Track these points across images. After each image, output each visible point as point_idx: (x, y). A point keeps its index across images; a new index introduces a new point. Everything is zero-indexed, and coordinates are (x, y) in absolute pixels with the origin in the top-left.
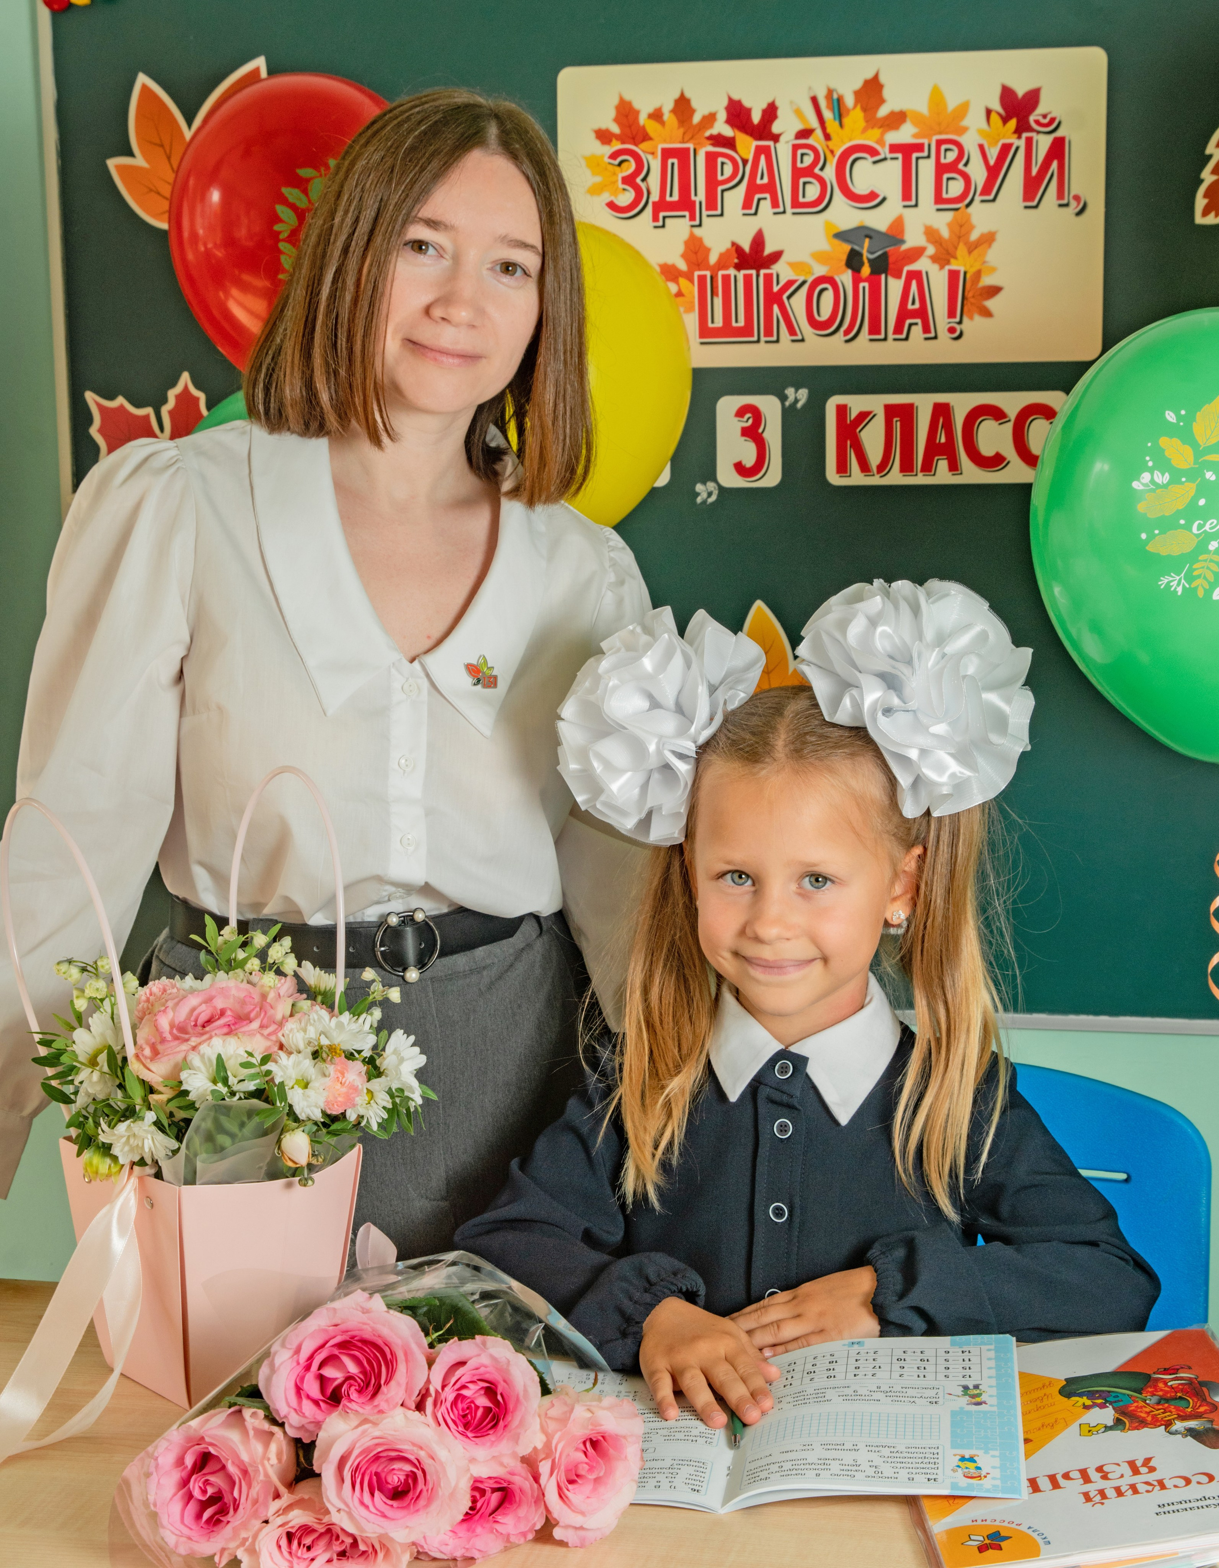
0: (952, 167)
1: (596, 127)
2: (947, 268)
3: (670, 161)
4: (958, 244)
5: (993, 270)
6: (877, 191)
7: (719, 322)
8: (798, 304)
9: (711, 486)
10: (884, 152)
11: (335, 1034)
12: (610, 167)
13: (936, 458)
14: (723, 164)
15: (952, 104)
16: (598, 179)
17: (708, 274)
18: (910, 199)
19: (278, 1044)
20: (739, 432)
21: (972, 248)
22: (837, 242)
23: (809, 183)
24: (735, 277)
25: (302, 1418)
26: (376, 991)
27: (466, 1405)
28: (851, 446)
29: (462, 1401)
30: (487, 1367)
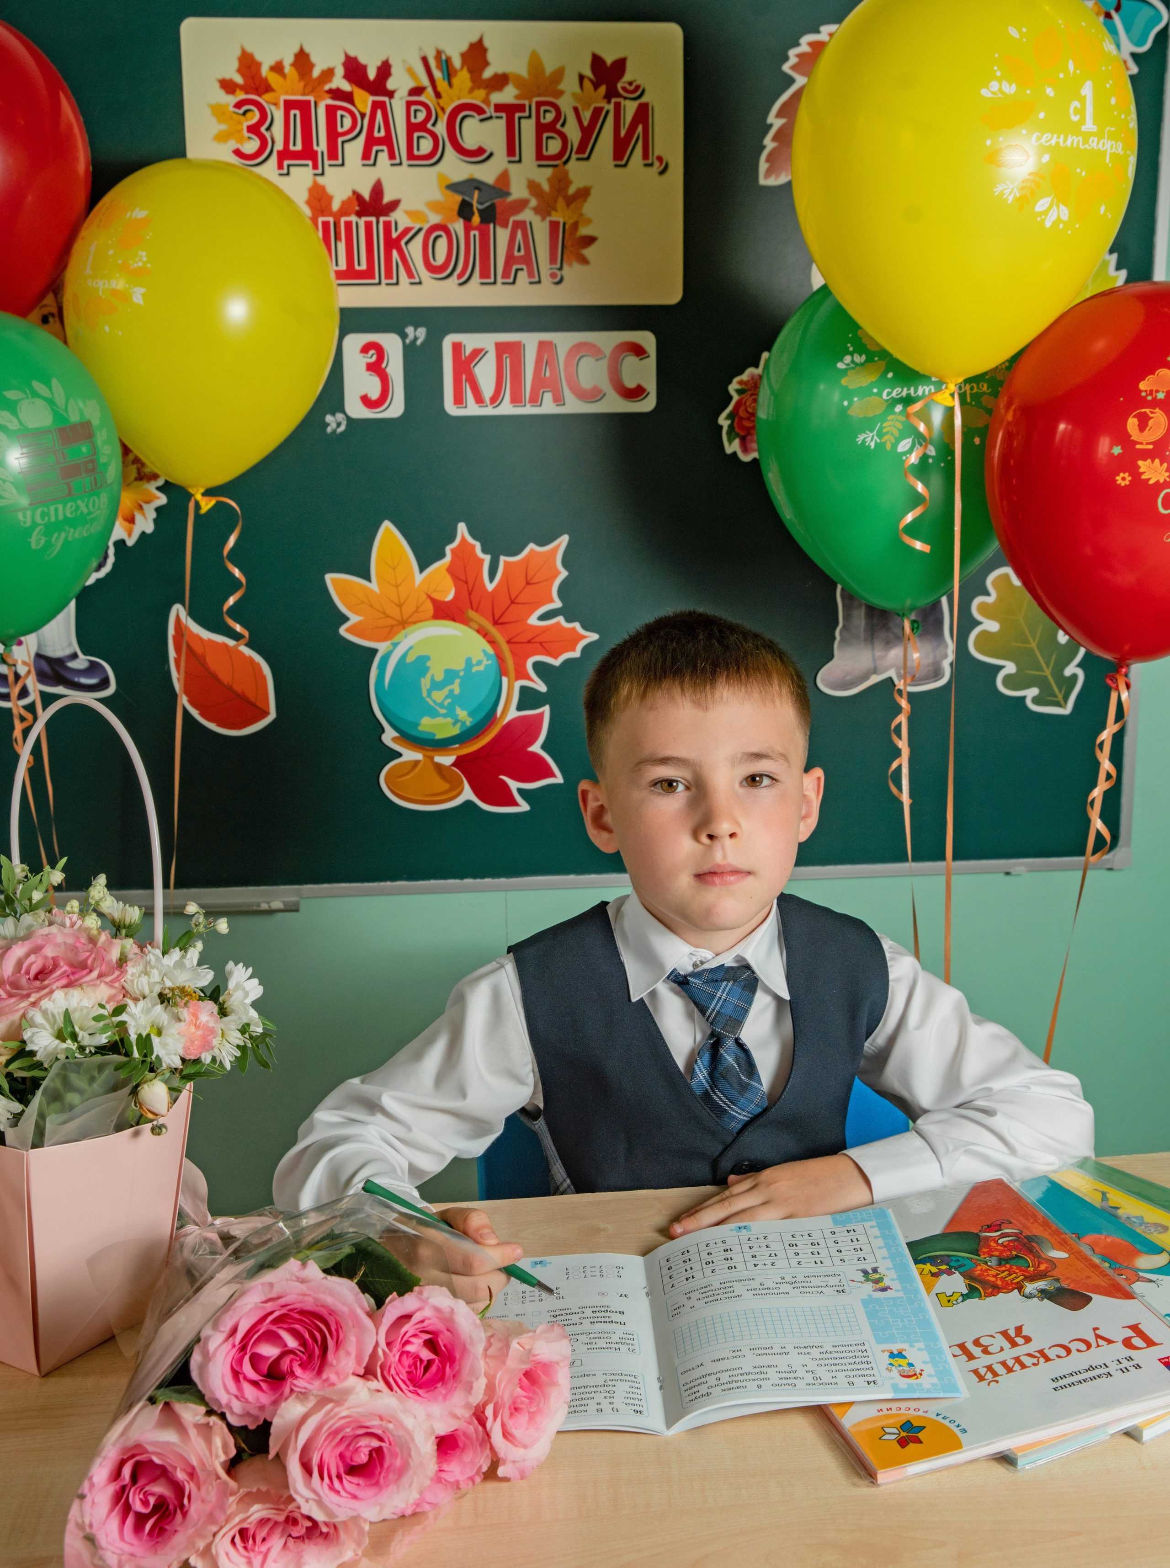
0: (551, 127)
1: (220, 77)
2: (548, 219)
3: (292, 112)
4: (558, 197)
5: (589, 221)
6: (485, 147)
7: (343, 266)
8: (415, 250)
9: (340, 416)
10: (490, 111)
11: (176, 973)
12: (235, 116)
13: (542, 391)
14: (342, 116)
15: (549, 69)
16: (224, 127)
17: (331, 220)
18: (514, 155)
19: (123, 992)
20: (364, 367)
21: (570, 201)
22: (449, 193)
23: (423, 137)
24: (357, 223)
25: (245, 1405)
26: (199, 923)
27: (411, 1361)
28: (466, 380)
29: (407, 1357)
30: (429, 1319)
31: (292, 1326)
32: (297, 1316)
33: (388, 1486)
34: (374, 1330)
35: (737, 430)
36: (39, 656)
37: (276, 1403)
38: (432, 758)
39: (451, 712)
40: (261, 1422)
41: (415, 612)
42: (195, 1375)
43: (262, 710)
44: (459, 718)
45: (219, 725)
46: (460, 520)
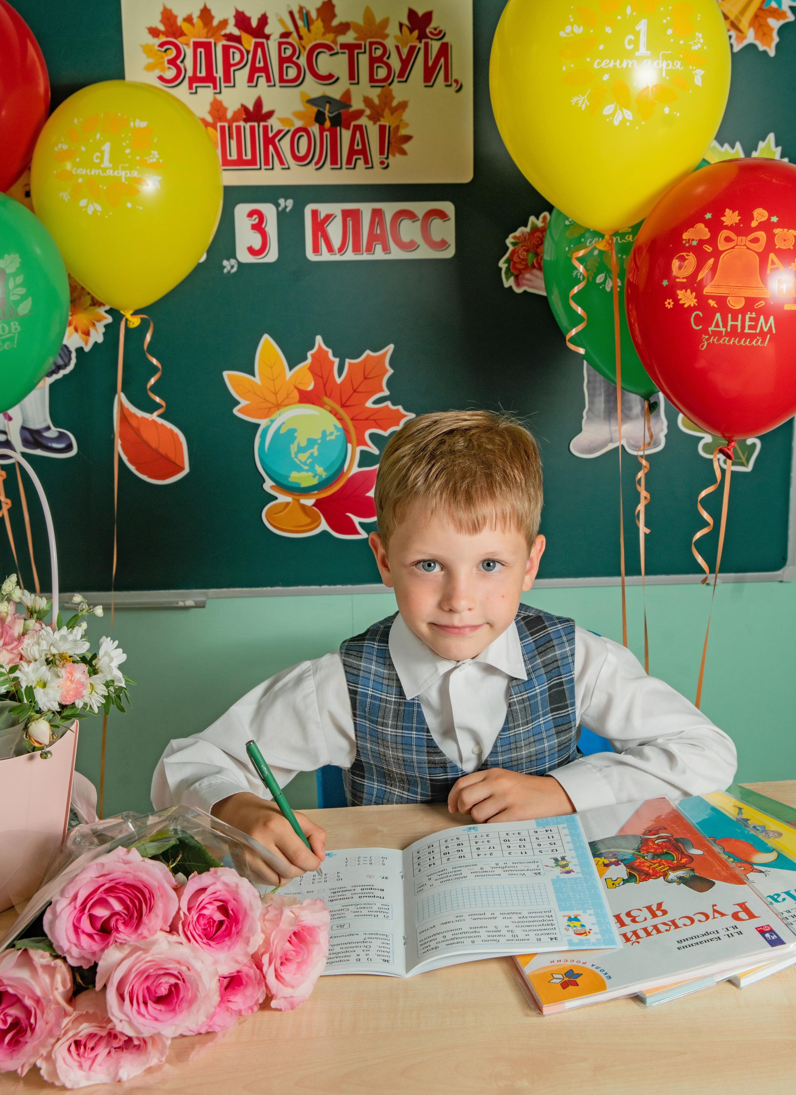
0: (379, 60)
1: (149, 26)
2: (378, 123)
3: (199, 50)
4: (384, 108)
5: (407, 125)
6: (333, 73)
7: (234, 156)
8: (285, 145)
9: (233, 261)
10: (337, 48)
11: (60, 644)
12: (159, 53)
13: (374, 243)
14: (233, 53)
15: (378, 19)
16: (151, 60)
17: (226, 124)
18: (354, 79)
19: (20, 657)
20: (249, 227)
21: (393, 111)
22: (308, 105)
23: (290, 67)
24: (244, 127)
25: (82, 951)
26: (83, 609)
27: (206, 921)
28: (321, 236)
29: (203, 918)
30: (220, 891)
31: (118, 895)
32: (122, 888)
33: (182, 1011)
34: (177, 899)
35: (512, 271)
36: (24, 428)
37: (103, 950)
38: (298, 501)
39: (312, 469)
40: (93, 964)
41: (286, 398)
42: (46, 928)
43: (180, 466)
44: (318, 472)
45: (150, 476)
46: (318, 334)
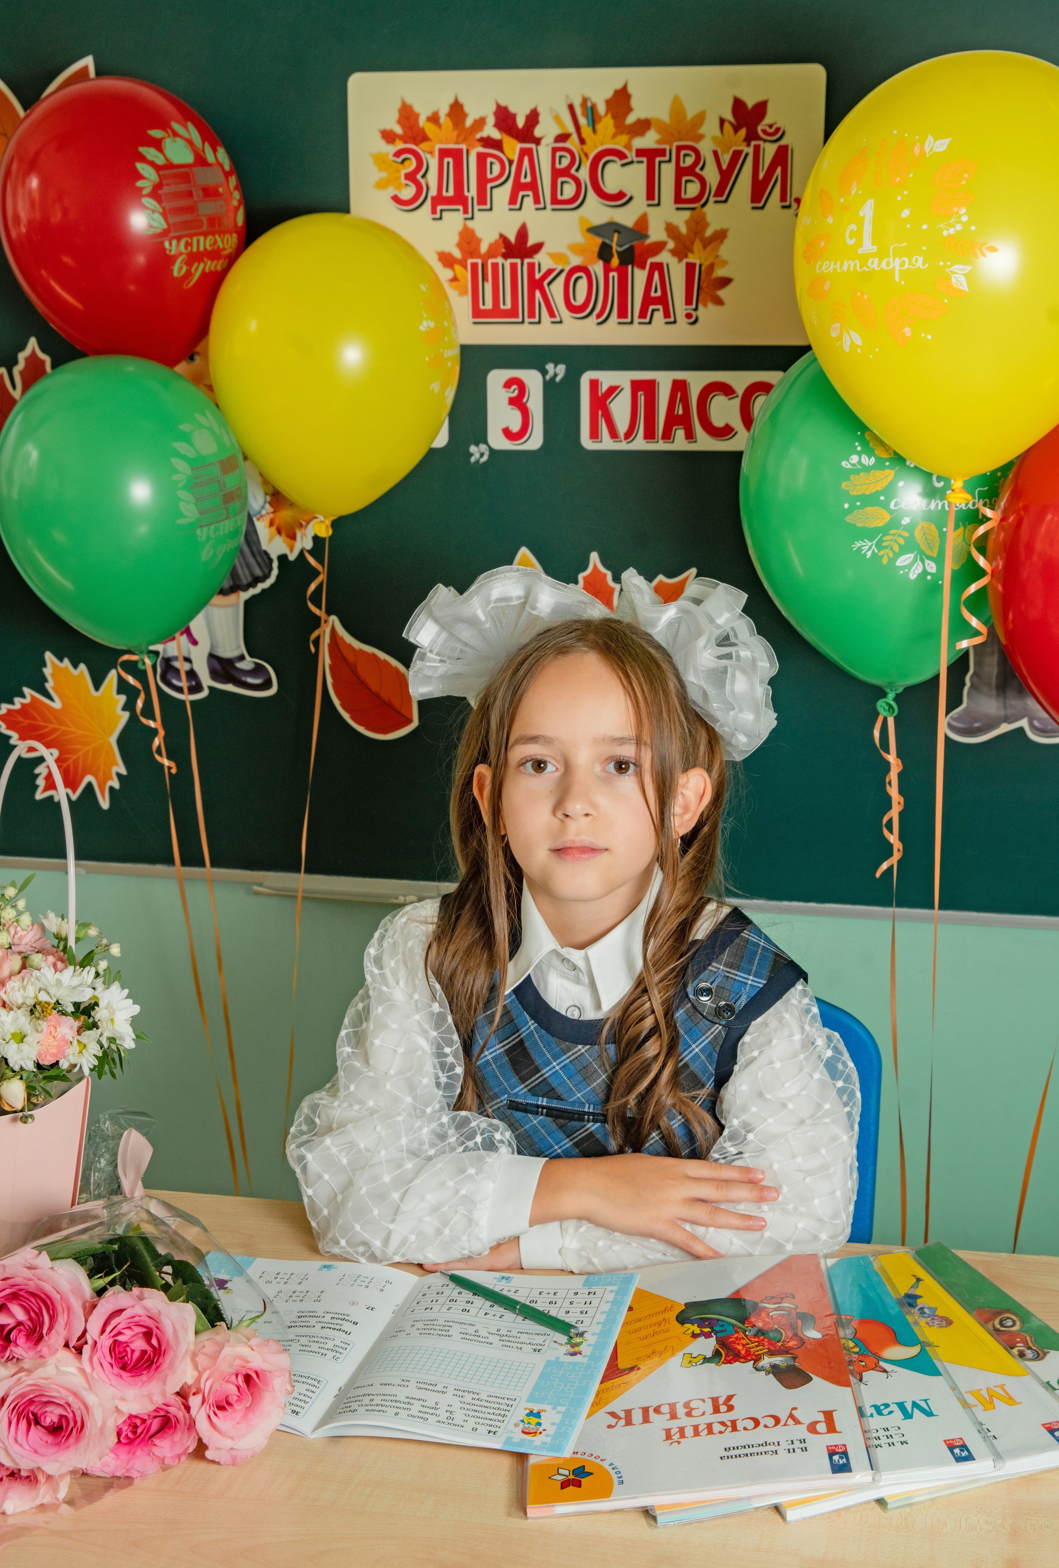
0: (690, 171)
1: (382, 128)
2: (685, 261)
3: (446, 160)
4: (694, 239)
5: (725, 263)
6: (625, 191)
7: (489, 305)
8: (556, 290)
9: (483, 447)
10: (631, 156)
11: (54, 989)
12: (394, 164)
13: (674, 428)
14: (492, 163)
15: (690, 113)
16: (384, 175)
17: (479, 261)
18: (653, 199)
20: (506, 401)
21: (707, 243)
22: (590, 236)
23: (566, 182)
24: (503, 265)
28: (603, 415)
29: (118, 1345)
30: (142, 1316)
31: (23, 1302)
32: (26, 1295)
33: (68, 1447)
36: (212, 656)
43: (406, 717)
45: (368, 728)
46: (594, 550)
